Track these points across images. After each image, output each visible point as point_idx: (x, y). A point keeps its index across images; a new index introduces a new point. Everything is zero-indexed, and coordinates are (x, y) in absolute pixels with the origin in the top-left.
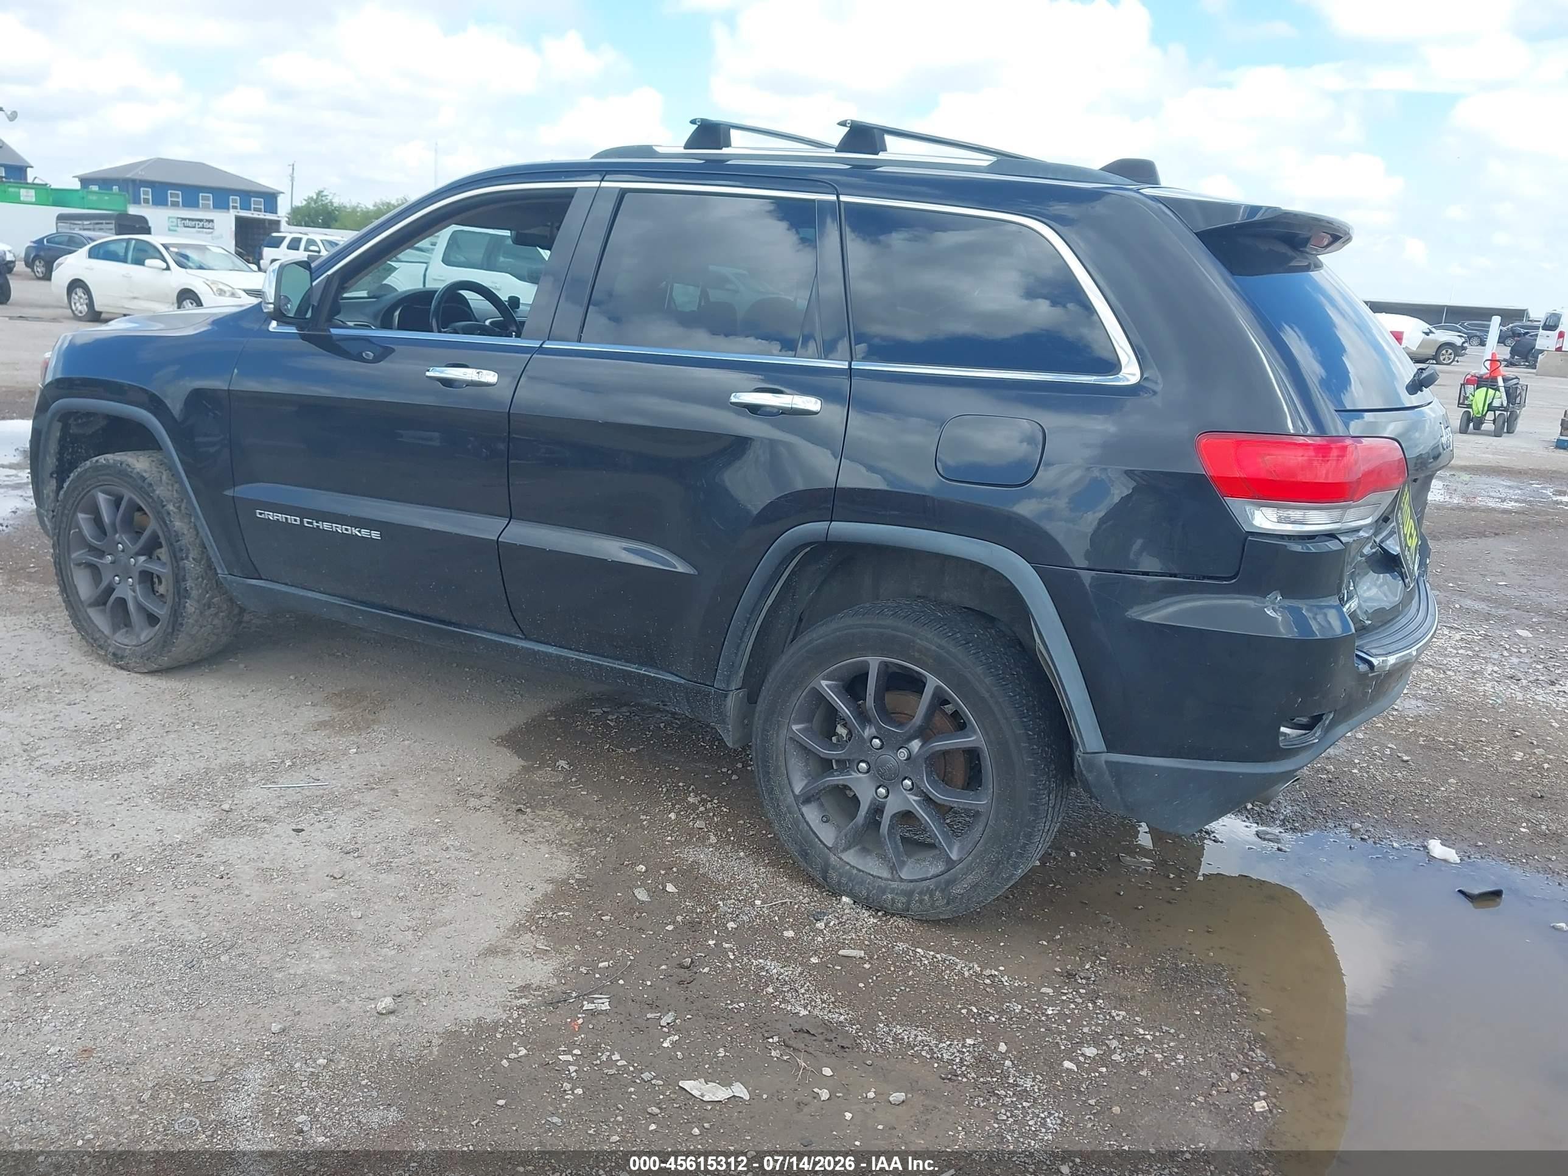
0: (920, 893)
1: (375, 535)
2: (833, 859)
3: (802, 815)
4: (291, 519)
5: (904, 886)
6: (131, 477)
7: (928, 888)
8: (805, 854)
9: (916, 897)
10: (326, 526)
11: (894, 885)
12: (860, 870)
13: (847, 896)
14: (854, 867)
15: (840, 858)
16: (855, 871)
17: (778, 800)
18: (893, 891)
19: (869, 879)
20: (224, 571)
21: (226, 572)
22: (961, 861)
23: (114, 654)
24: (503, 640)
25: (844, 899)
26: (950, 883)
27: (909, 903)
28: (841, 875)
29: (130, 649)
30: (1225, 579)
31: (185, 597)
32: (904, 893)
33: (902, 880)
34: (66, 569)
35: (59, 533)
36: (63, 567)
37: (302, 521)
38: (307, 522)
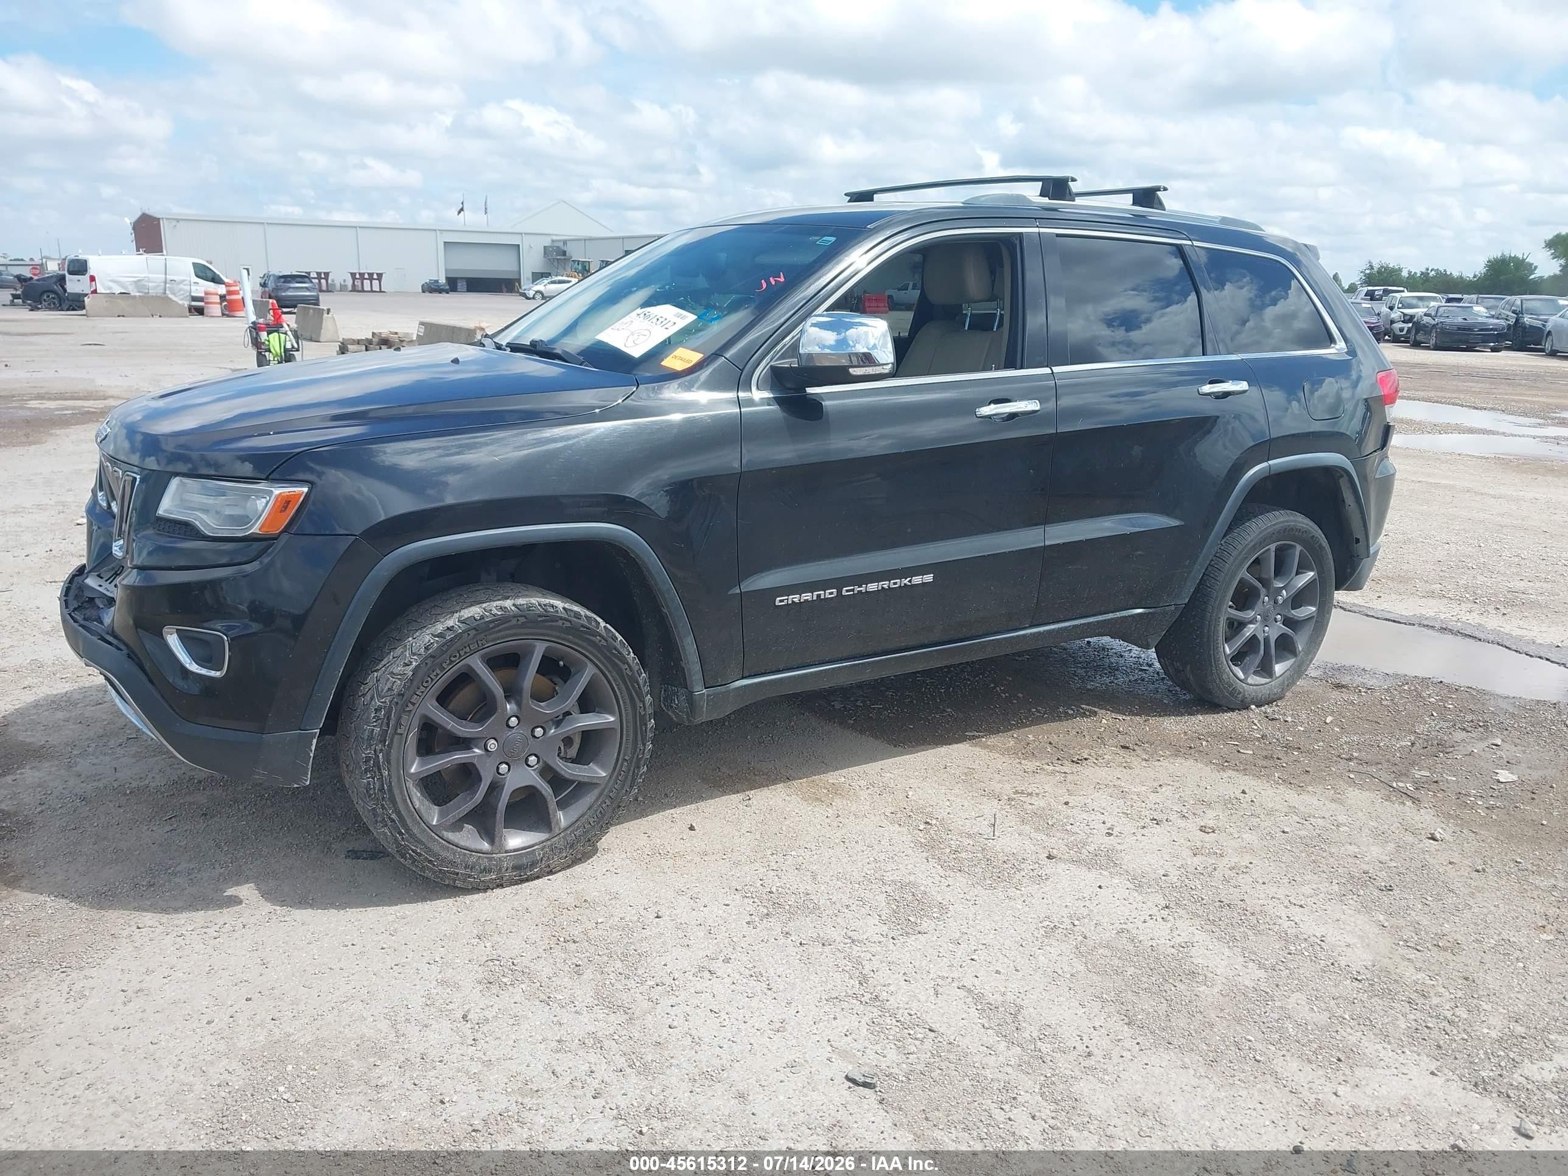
1: (929, 578)
2: (1244, 686)
3: (1230, 667)
4: (825, 594)
5: (1278, 682)
10: (873, 587)
11: (1273, 683)
12: (1255, 685)
14: (1253, 685)
15: (1247, 684)
16: (1255, 687)
18: (1275, 687)
19: (1262, 687)
21: (703, 687)
22: (1303, 650)
23: (516, 868)
29: (542, 849)
34: (402, 793)
35: (390, 746)
36: (396, 792)
37: (839, 592)
38: (847, 591)
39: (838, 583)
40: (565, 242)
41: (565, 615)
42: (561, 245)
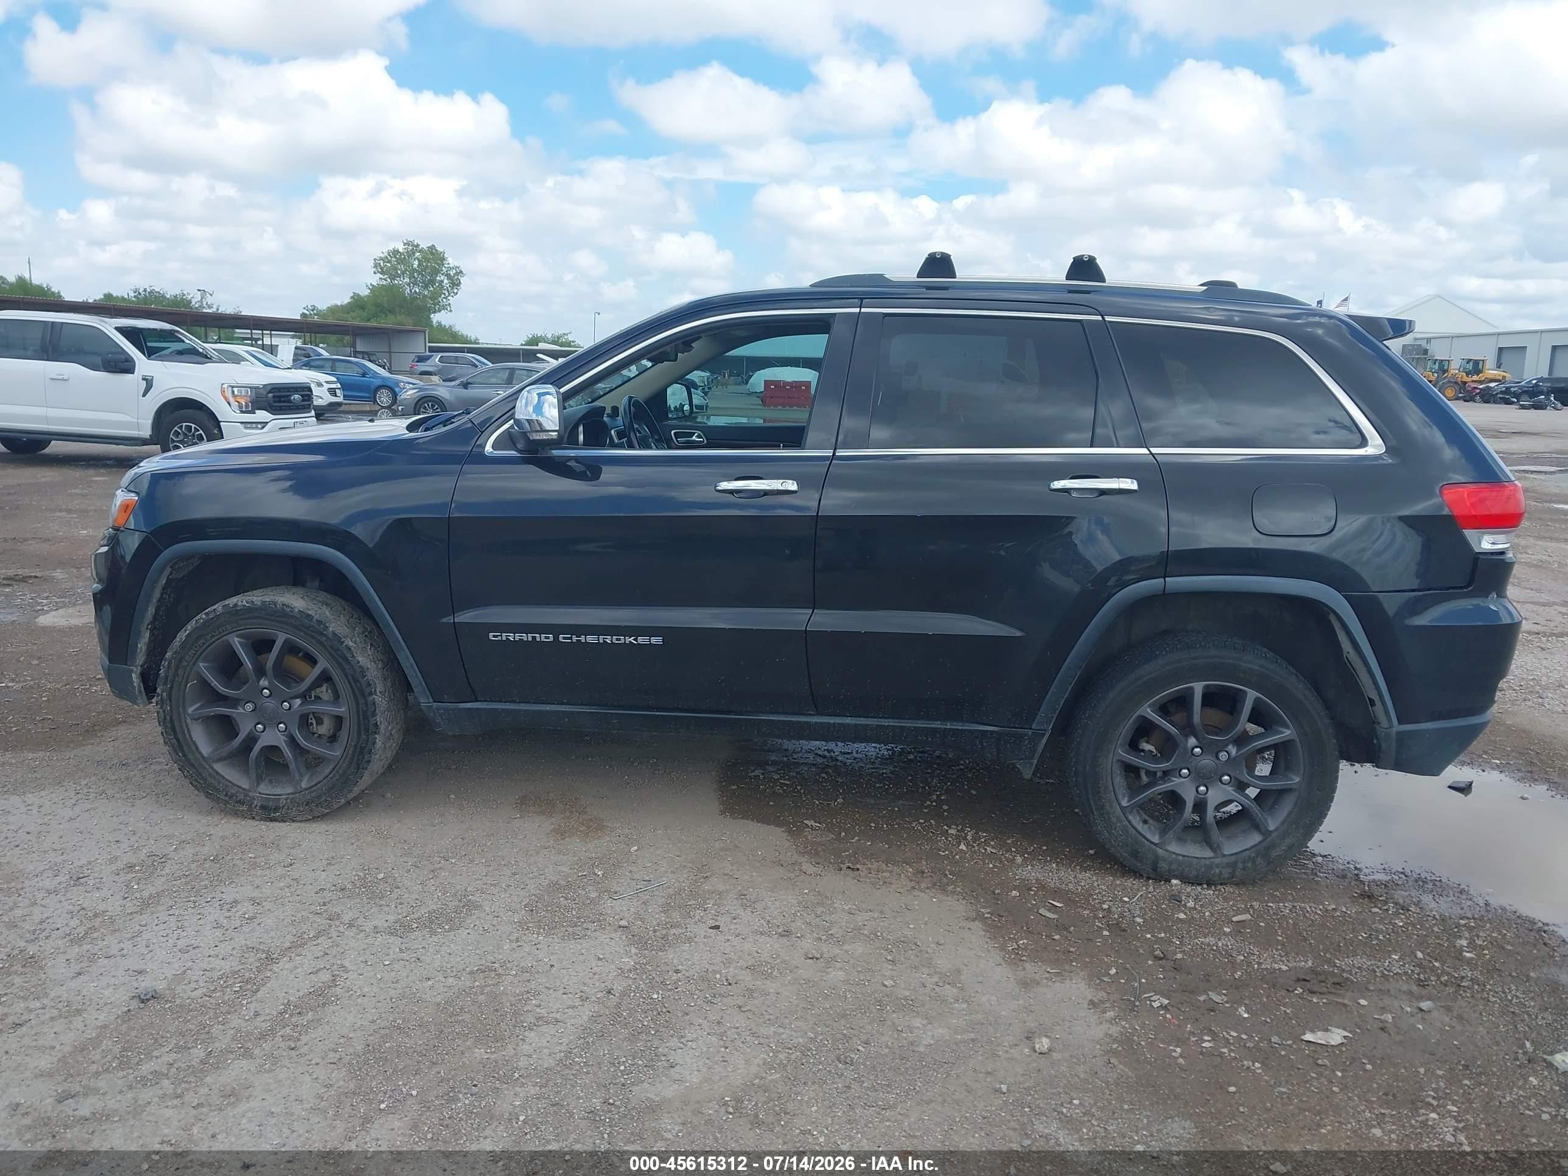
0: (1244, 862)
1: (656, 640)
2: (1160, 851)
3: (1129, 822)
4: (542, 638)
5: (1225, 860)
6: (293, 616)
7: (1250, 857)
8: (1135, 854)
9: (1240, 865)
10: (591, 639)
11: (1218, 861)
12: (1183, 856)
13: (1176, 879)
14: (1179, 855)
15: (1166, 850)
16: (1181, 858)
17: (1108, 813)
18: (1218, 866)
19: (1195, 861)
20: (428, 699)
21: (431, 700)
22: (1276, 830)
23: (263, 807)
24: (794, 719)
25: (1174, 882)
26: (1268, 849)
27: (1234, 871)
28: (1171, 863)
29: (286, 799)
30: (1461, 588)
31: (375, 733)
32: (1228, 865)
33: (1224, 856)
34: (181, 726)
35: (171, 688)
36: (176, 724)
37: (556, 638)
38: (564, 638)
39: (556, 629)
40: (1429, 340)
41: (298, 616)
42: (1423, 343)
